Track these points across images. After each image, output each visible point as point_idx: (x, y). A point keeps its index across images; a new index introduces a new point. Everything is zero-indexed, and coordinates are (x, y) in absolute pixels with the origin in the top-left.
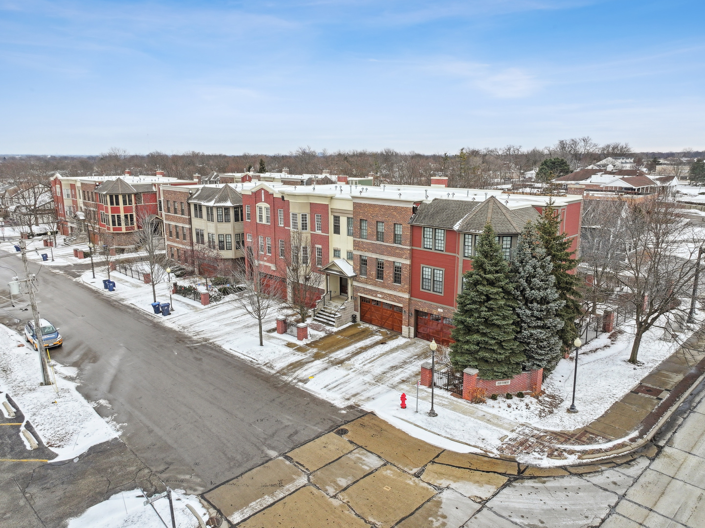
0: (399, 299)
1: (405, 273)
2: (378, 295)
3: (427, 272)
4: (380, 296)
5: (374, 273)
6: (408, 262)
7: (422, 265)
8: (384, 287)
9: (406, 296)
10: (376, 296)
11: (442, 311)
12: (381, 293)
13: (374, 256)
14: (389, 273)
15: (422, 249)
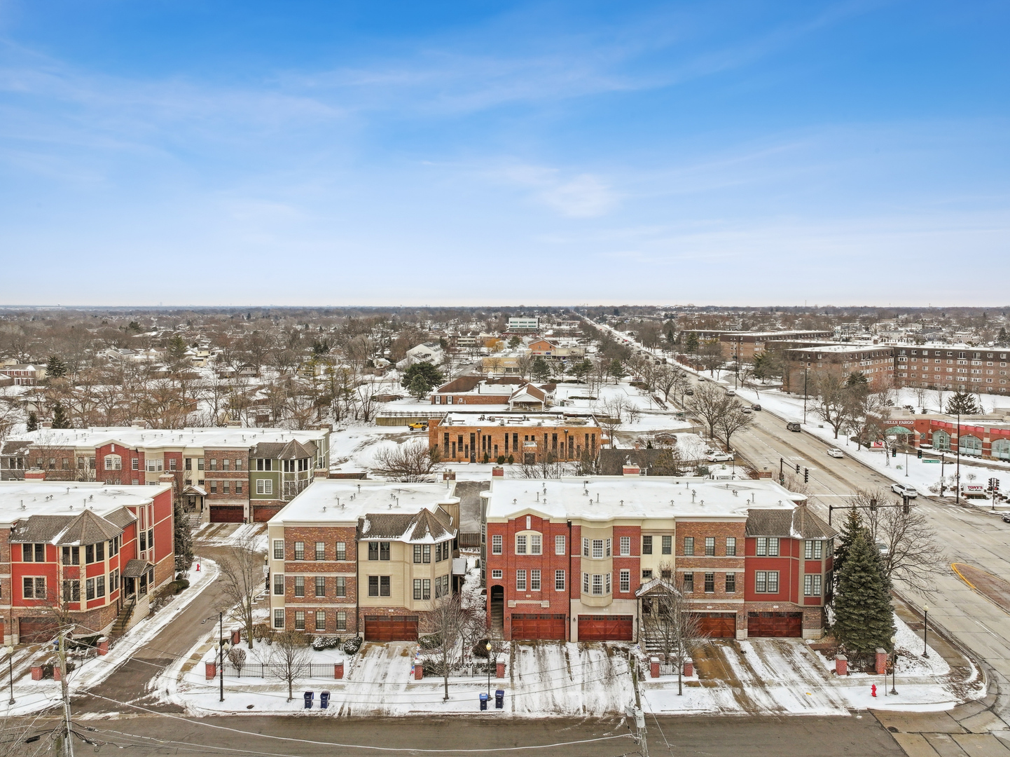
0: (733, 606)
1: (740, 581)
2: (708, 607)
3: (760, 577)
4: (711, 607)
5: (702, 586)
6: (743, 570)
7: (756, 571)
8: (714, 597)
9: (742, 601)
10: (705, 609)
11: (777, 607)
12: (711, 604)
13: (703, 570)
14: (720, 584)
15: (756, 557)
